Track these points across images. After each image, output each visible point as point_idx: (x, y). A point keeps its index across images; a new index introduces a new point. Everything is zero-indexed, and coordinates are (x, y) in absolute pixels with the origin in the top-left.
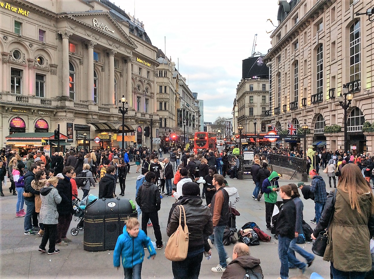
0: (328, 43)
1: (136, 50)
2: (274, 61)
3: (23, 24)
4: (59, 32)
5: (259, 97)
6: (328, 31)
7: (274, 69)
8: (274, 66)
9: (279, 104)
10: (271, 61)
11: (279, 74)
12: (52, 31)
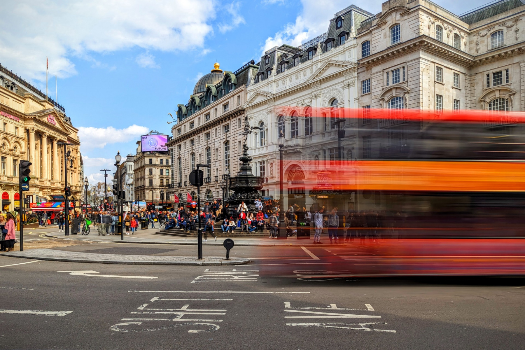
0: (214, 148)
1: (69, 136)
2: (175, 147)
3: (7, 124)
4: (27, 128)
5: (157, 170)
6: (214, 141)
7: (175, 153)
8: (175, 151)
9: (181, 180)
10: (172, 146)
11: (180, 158)
12: (22, 127)
